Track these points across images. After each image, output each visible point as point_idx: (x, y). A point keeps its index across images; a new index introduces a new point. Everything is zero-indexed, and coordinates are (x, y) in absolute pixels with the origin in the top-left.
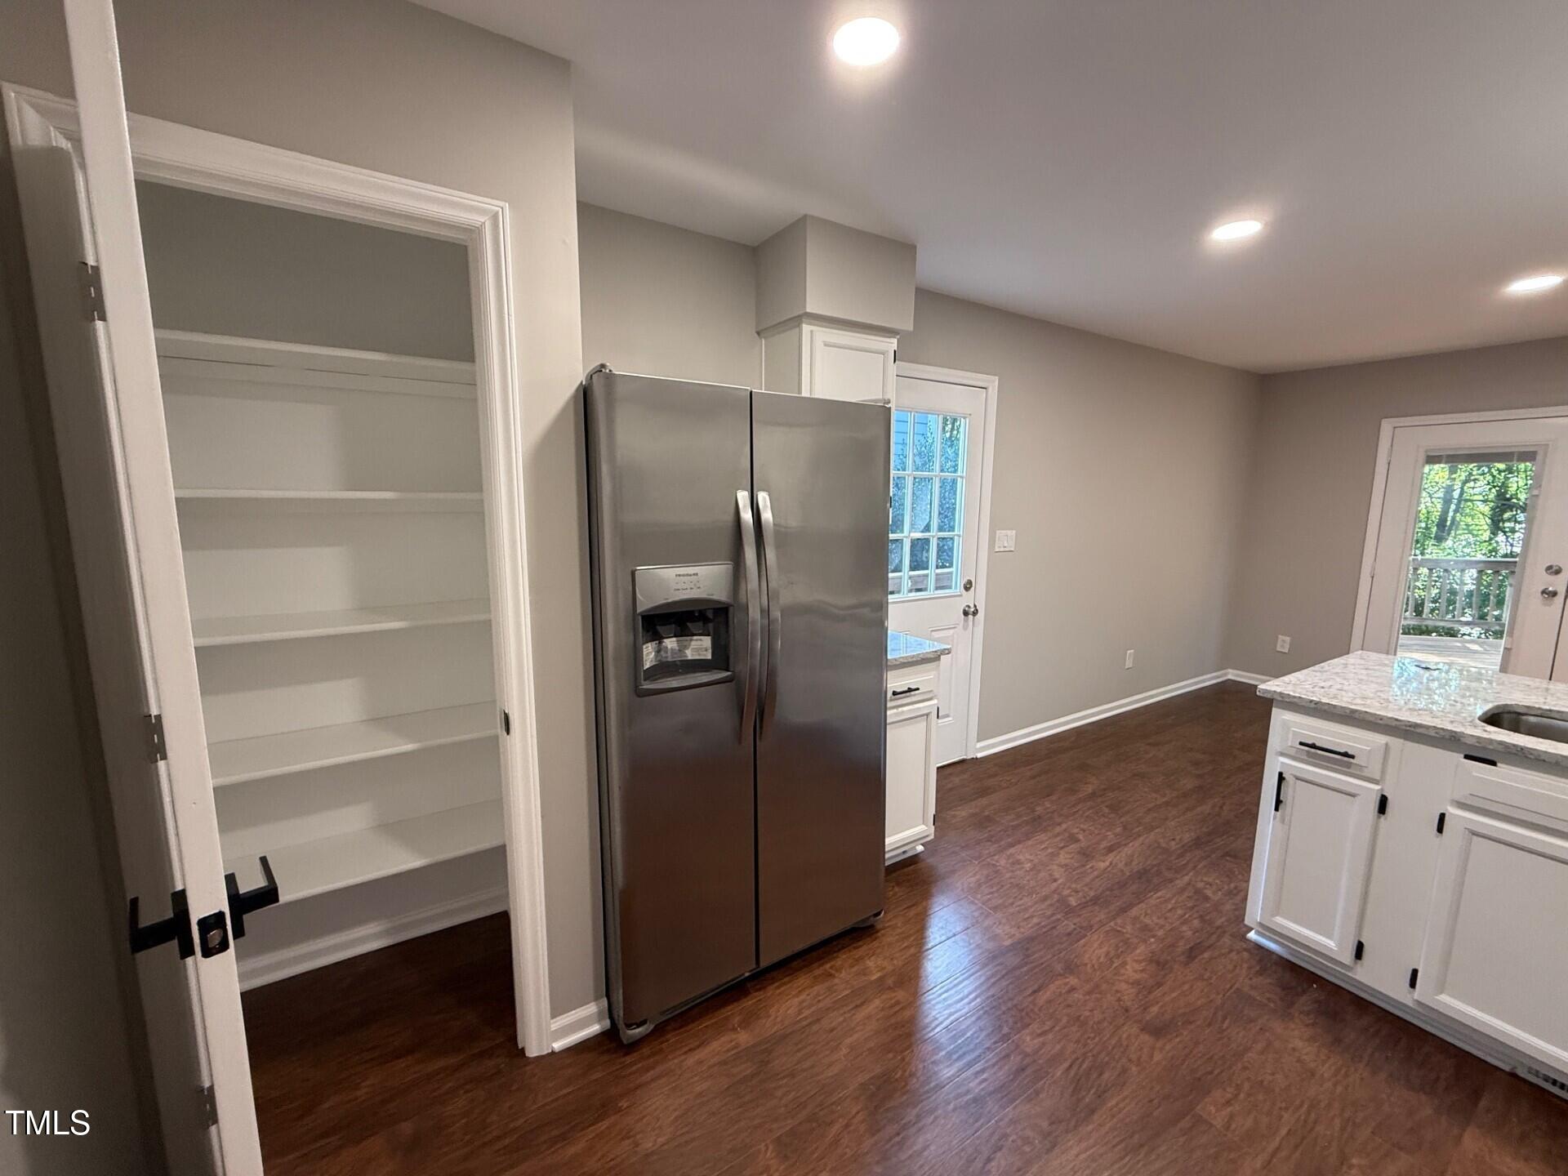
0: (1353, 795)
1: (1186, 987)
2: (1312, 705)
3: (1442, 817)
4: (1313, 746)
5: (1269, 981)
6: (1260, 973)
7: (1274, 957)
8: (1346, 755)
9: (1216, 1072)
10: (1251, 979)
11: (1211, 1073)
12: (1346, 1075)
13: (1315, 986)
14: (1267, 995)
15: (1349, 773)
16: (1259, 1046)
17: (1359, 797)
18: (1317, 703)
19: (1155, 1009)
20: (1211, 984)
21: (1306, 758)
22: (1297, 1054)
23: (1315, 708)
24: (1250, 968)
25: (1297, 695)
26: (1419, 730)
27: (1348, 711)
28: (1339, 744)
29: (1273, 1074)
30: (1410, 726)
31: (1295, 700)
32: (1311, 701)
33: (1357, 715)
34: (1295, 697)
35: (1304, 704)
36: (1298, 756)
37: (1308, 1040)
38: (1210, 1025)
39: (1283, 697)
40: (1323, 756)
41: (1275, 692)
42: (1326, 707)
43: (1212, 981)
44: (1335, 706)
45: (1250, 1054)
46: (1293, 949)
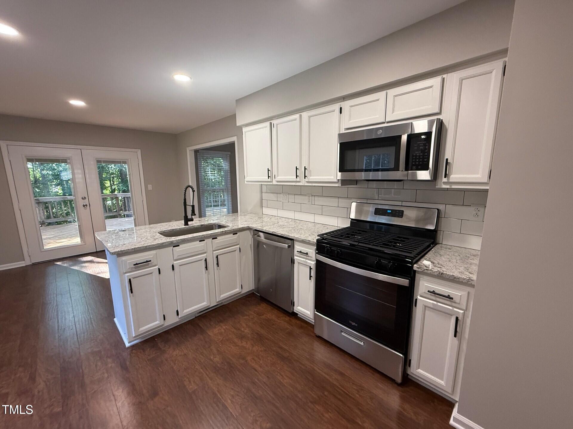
0: (151, 273)
1: (140, 376)
2: (133, 250)
3: (173, 266)
4: (137, 264)
5: (149, 349)
6: (144, 351)
7: (139, 344)
8: (147, 262)
9: (178, 380)
10: (145, 354)
11: (178, 382)
12: (188, 347)
13: (156, 339)
14: (154, 353)
15: (150, 266)
16: (172, 364)
17: (154, 273)
18: (134, 249)
19: (145, 391)
20: (142, 367)
21: (135, 269)
22: (178, 355)
23: (134, 251)
24: (141, 352)
25: (127, 249)
26: (164, 244)
27: (144, 247)
28: (143, 259)
29: (183, 365)
30: (162, 244)
31: (127, 251)
32: (132, 249)
33: (147, 247)
34: (127, 250)
35: (130, 251)
36: (132, 270)
37: (174, 351)
38: (159, 375)
39: (122, 252)
40: (141, 265)
41: (119, 251)
42: (138, 249)
43: (141, 366)
44: (140, 247)
45: (174, 368)
46: (141, 337)
